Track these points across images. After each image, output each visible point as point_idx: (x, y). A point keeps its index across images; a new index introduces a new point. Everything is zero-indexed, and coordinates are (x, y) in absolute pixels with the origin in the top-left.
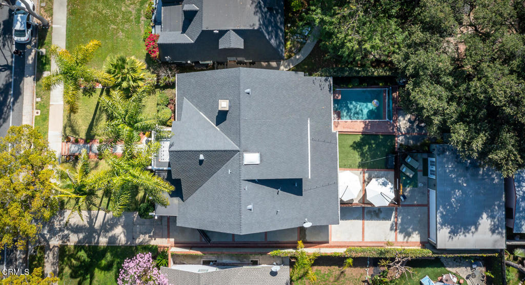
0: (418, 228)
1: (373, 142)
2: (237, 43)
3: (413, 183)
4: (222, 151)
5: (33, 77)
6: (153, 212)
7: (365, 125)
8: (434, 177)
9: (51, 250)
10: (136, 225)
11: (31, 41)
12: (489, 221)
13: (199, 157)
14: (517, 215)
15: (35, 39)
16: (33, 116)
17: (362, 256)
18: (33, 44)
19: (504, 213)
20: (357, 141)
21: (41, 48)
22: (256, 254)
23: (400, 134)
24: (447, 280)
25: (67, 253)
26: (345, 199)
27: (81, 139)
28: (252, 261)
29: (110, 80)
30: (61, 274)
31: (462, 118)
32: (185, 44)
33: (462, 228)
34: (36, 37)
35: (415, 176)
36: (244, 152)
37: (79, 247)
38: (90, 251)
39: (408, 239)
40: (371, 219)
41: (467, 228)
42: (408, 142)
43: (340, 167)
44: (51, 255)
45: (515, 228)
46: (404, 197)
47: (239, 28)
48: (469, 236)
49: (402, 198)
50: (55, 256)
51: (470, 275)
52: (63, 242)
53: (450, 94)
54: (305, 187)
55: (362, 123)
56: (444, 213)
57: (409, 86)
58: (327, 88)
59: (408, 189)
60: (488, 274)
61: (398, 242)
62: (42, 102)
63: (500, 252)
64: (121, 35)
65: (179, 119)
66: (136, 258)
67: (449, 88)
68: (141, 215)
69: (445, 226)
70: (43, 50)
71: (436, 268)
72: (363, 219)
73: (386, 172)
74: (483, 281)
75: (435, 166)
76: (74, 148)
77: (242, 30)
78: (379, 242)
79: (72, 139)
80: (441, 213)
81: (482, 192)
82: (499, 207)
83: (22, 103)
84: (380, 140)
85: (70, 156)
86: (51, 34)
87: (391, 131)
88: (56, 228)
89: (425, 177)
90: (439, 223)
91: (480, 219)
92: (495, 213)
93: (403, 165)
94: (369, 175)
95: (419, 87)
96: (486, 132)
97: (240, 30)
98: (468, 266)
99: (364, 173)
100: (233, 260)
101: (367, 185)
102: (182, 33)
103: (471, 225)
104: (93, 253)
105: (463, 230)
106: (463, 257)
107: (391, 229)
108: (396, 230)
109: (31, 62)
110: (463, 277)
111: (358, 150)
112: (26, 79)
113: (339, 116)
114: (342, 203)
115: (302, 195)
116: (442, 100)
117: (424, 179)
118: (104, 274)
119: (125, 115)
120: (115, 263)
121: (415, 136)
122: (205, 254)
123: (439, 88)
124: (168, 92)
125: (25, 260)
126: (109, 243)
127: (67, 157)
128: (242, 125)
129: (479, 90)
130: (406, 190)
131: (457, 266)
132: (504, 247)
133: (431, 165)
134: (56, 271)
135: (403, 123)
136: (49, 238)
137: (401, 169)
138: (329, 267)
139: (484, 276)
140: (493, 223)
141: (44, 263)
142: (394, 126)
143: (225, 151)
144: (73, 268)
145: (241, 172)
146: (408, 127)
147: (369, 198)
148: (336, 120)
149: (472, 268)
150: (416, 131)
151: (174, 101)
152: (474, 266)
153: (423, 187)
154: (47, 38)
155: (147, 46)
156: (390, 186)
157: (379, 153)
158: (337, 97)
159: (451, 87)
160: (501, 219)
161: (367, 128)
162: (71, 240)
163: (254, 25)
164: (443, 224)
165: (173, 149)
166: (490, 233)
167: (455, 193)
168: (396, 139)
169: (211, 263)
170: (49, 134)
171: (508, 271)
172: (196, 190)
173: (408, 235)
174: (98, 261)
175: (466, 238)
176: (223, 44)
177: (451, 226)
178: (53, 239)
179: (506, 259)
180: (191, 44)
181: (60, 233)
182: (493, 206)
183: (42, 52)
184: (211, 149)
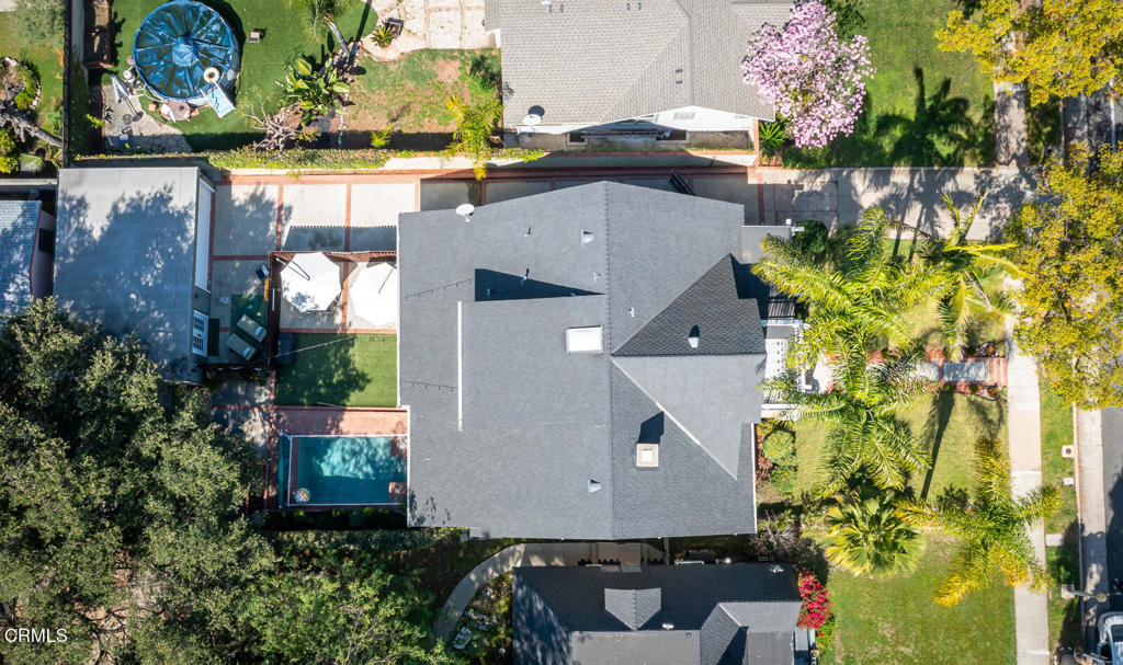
0: (234, 213)
1: (323, 390)
2: (619, 602)
3: (240, 305)
4: (650, 355)
5: (1086, 534)
6: (796, 233)
7: (338, 427)
8: (197, 314)
9: (1015, 156)
10: (830, 211)
11: (1098, 616)
12: (88, 224)
13: (700, 343)
14: (30, 236)
15: (1088, 622)
16: (1078, 444)
17: (351, 152)
18: (1091, 610)
19: (57, 240)
20: (357, 391)
21: (1072, 601)
22: (575, 153)
23: (263, 406)
24: (182, 108)
25: (978, 151)
26: (385, 266)
27: (963, 393)
28: (583, 140)
29: (905, 511)
30: (988, 107)
31: (131, 423)
32: (739, 600)
33: (143, 208)
34: (1087, 627)
35: (236, 317)
36: (602, 354)
37: (954, 163)
38: (930, 157)
39: (256, 190)
40: (331, 230)
41: (134, 208)
42: (247, 390)
43: (394, 337)
44: (1013, 146)
45: (37, 211)
46: (260, 275)
47: (617, 634)
48: (131, 194)
49: (266, 272)
50: (1005, 144)
51: (135, 119)
52: (988, 173)
53: (154, 473)
54: (470, 287)
55: (344, 430)
56: (179, 238)
57: (241, 494)
58: (419, 501)
59: (251, 291)
60: (97, 122)
61: (278, 183)
62: (1059, 475)
63: (70, 163)
64: (886, 630)
65: (746, 427)
66: (828, 137)
67: (156, 487)
68: (822, 227)
69: (179, 212)
70: (1067, 595)
71: (203, 132)
72: (348, 230)
73: (297, 326)
74: (109, 110)
75: (192, 337)
76: (980, 373)
77: (609, 630)
78: (318, 182)
79: (985, 393)
80: (185, 239)
81: (98, 283)
82: (66, 253)
83: (1105, 472)
84: (306, 393)
85: (987, 356)
86: (1051, 635)
87: (282, 414)
88: (1006, 202)
89: (214, 317)
90: (191, 217)
91: (105, 228)
92: (76, 239)
93: (260, 340)
94: (333, 320)
95: (219, 490)
96: (83, 391)
97: (613, 630)
98: (137, 137)
99: (343, 325)
100: (623, 144)
101: (338, 298)
102: (746, 628)
103: (125, 214)
104: (923, 153)
105: (143, 204)
106: (146, 153)
107: (290, 209)
108: (280, 208)
109: (1094, 568)
110: (149, 116)
111: (355, 373)
112: (1103, 528)
113: (393, 445)
114: (391, 260)
115: (477, 271)
116: (172, 463)
117: (217, 313)
118: (894, 108)
119: (866, 423)
120: (872, 133)
121: (232, 403)
122: (682, 150)
123: (176, 489)
124: (773, 495)
125: (1070, 136)
126: (889, 173)
127: (994, 353)
128: (607, 413)
129: (93, 474)
130: (255, 290)
131: (160, 137)
132: (62, 172)
133: (201, 341)
134: (999, 112)
135: (256, 430)
136: (1020, 182)
137: (265, 332)
138: (422, 131)
139: (106, 118)
140: (81, 219)
141: (1027, 130)
142: (276, 423)
143: (644, 355)
144: (964, 120)
145: (607, 311)
146: (247, 423)
147: (334, 270)
148: (400, 436)
149: (130, 133)
150: (230, 413)
151: (758, 475)
152: (125, 137)
153: (220, 296)
154: (1060, 624)
155: (826, 601)
156: (289, 295)
157: (311, 366)
158: (397, 487)
159: (149, 489)
160: (62, 228)
161: (334, 419)
162: (972, 177)
163: (583, 639)
164: (183, 216)
165: (758, 359)
166: (88, 199)
167: (156, 278)
168: (272, 397)
169: (668, 135)
170: (1038, 404)
171: (57, 128)
172: (703, 278)
173: (255, 199)
174: (910, 134)
175: (137, 189)
176: (652, 598)
177: (167, 212)
178: (1012, 179)
179: (61, 151)
180: (724, 600)
181: (997, 190)
182: (78, 253)
183: (1069, 590)
184: (673, 359)
